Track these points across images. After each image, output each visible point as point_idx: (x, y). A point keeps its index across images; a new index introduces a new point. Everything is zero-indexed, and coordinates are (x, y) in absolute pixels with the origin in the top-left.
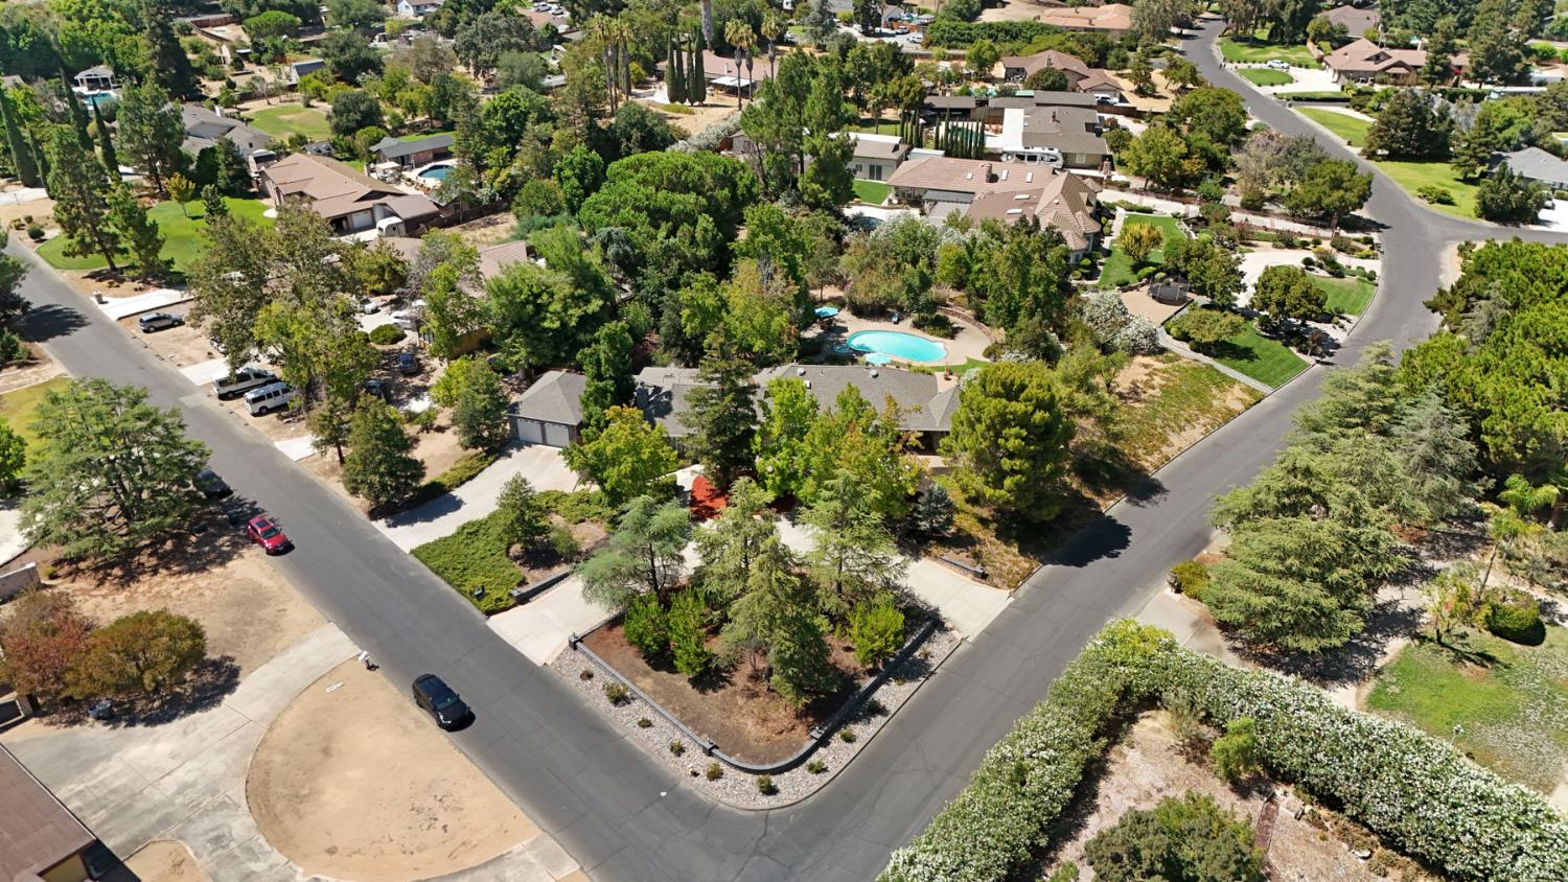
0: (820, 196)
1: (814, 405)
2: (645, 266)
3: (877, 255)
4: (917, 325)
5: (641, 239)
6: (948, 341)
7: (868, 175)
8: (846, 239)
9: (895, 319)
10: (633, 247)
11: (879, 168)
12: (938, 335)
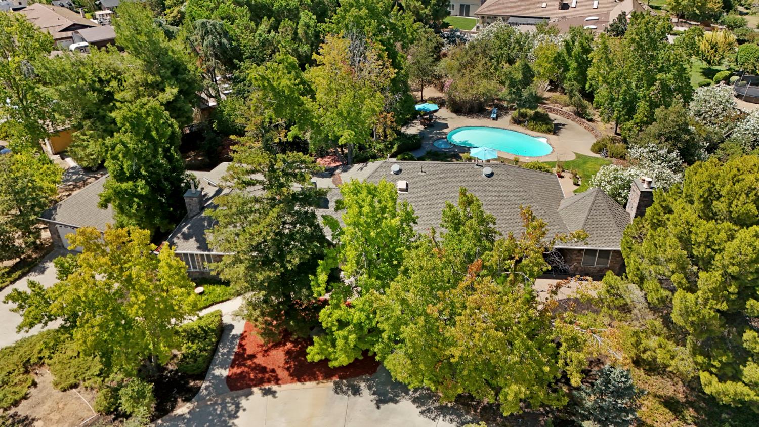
0: (422, 12)
1: (410, 218)
2: (241, 60)
3: (476, 54)
4: (517, 121)
5: (238, 31)
6: (552, 137)
7: (459, 14)
8: (444, 50)
9: (494, 116)
10: (230, 40)
11: (468, 6)
12: (539, 131)
